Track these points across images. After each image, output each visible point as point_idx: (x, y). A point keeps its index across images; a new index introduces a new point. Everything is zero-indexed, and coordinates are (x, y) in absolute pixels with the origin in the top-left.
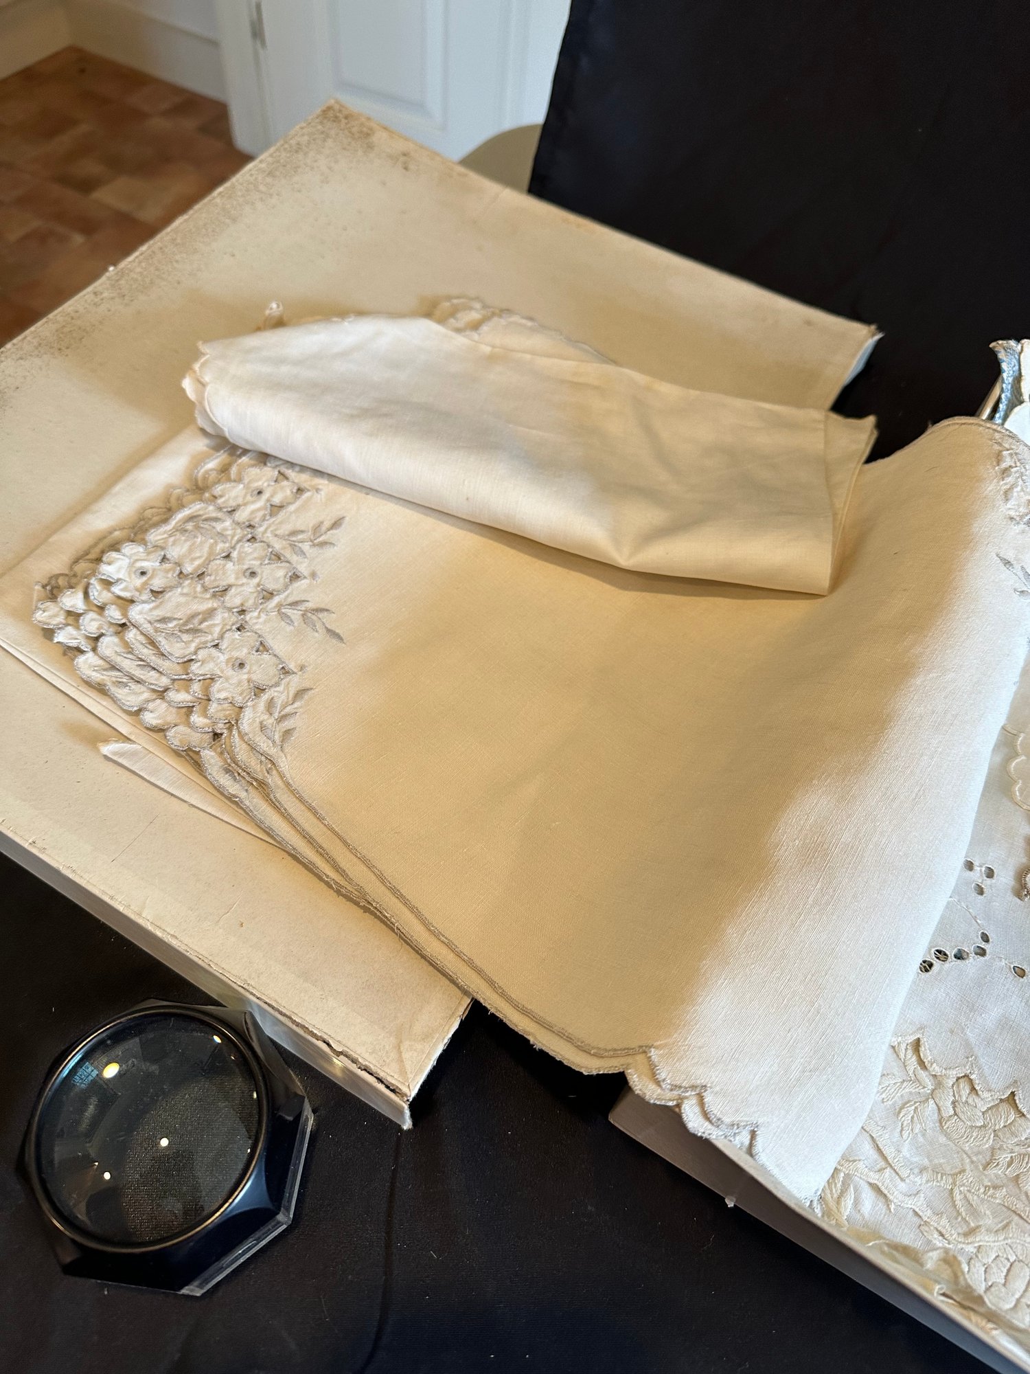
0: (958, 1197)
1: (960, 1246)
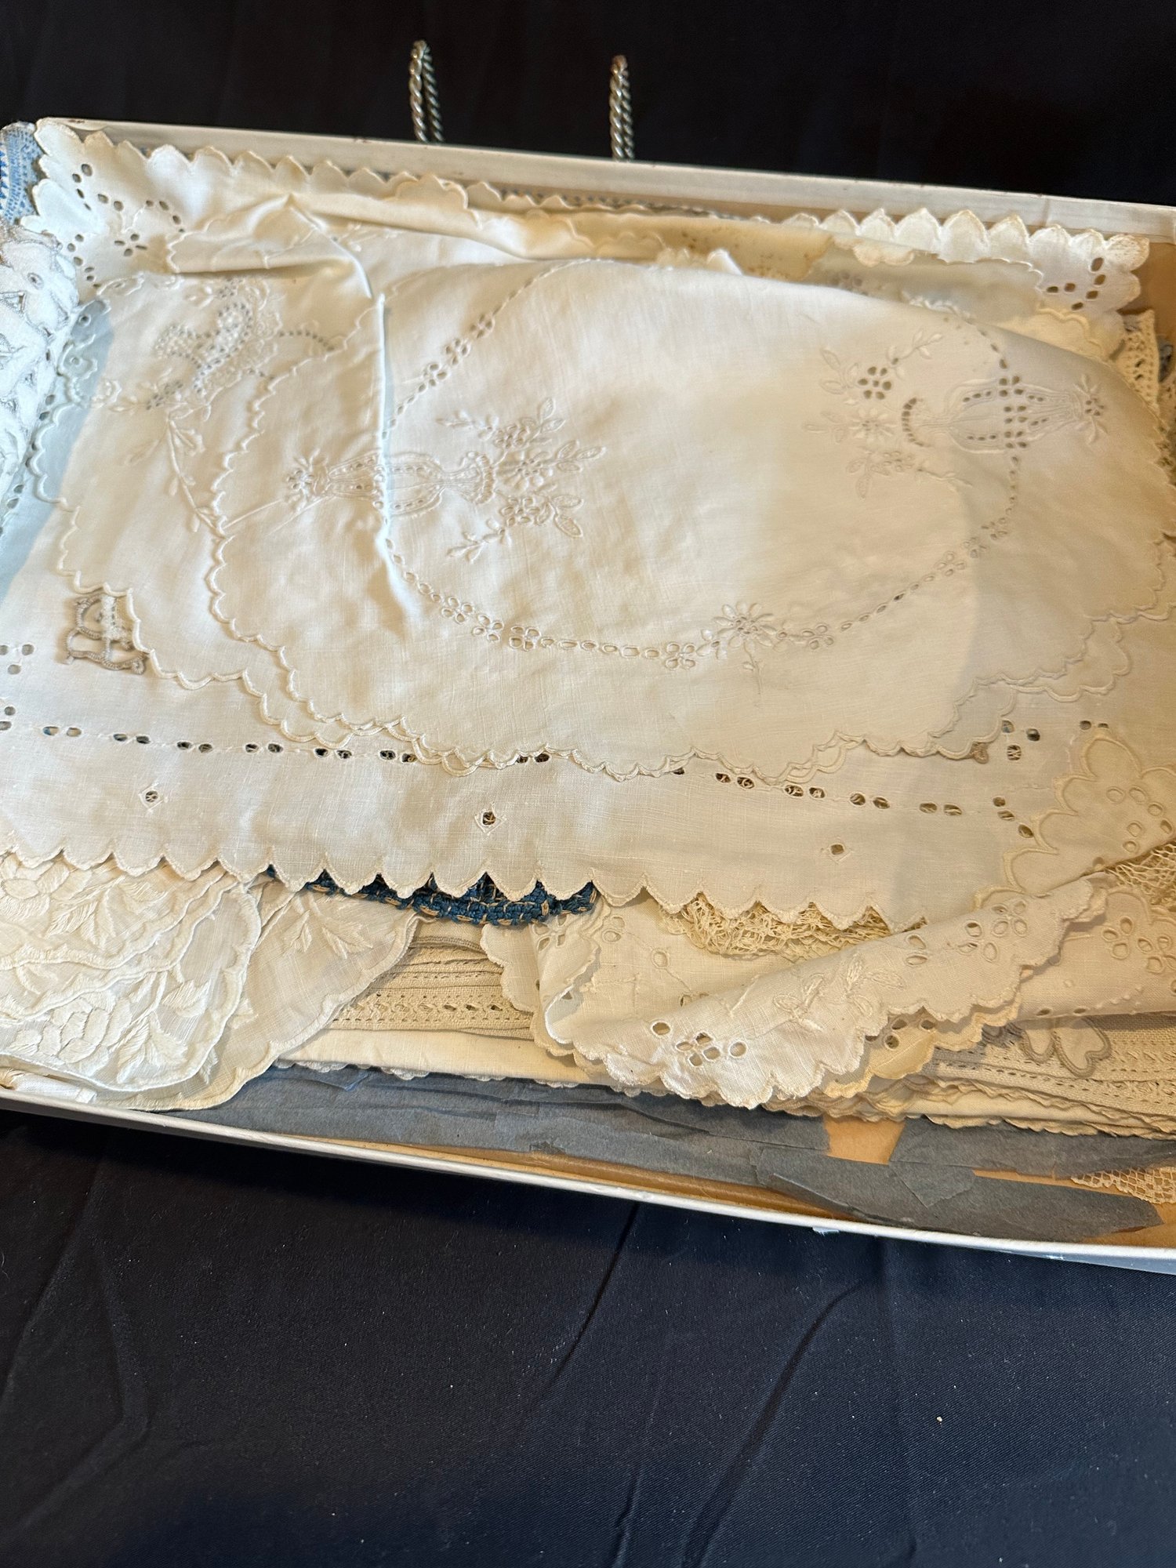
1: (30, 1019)
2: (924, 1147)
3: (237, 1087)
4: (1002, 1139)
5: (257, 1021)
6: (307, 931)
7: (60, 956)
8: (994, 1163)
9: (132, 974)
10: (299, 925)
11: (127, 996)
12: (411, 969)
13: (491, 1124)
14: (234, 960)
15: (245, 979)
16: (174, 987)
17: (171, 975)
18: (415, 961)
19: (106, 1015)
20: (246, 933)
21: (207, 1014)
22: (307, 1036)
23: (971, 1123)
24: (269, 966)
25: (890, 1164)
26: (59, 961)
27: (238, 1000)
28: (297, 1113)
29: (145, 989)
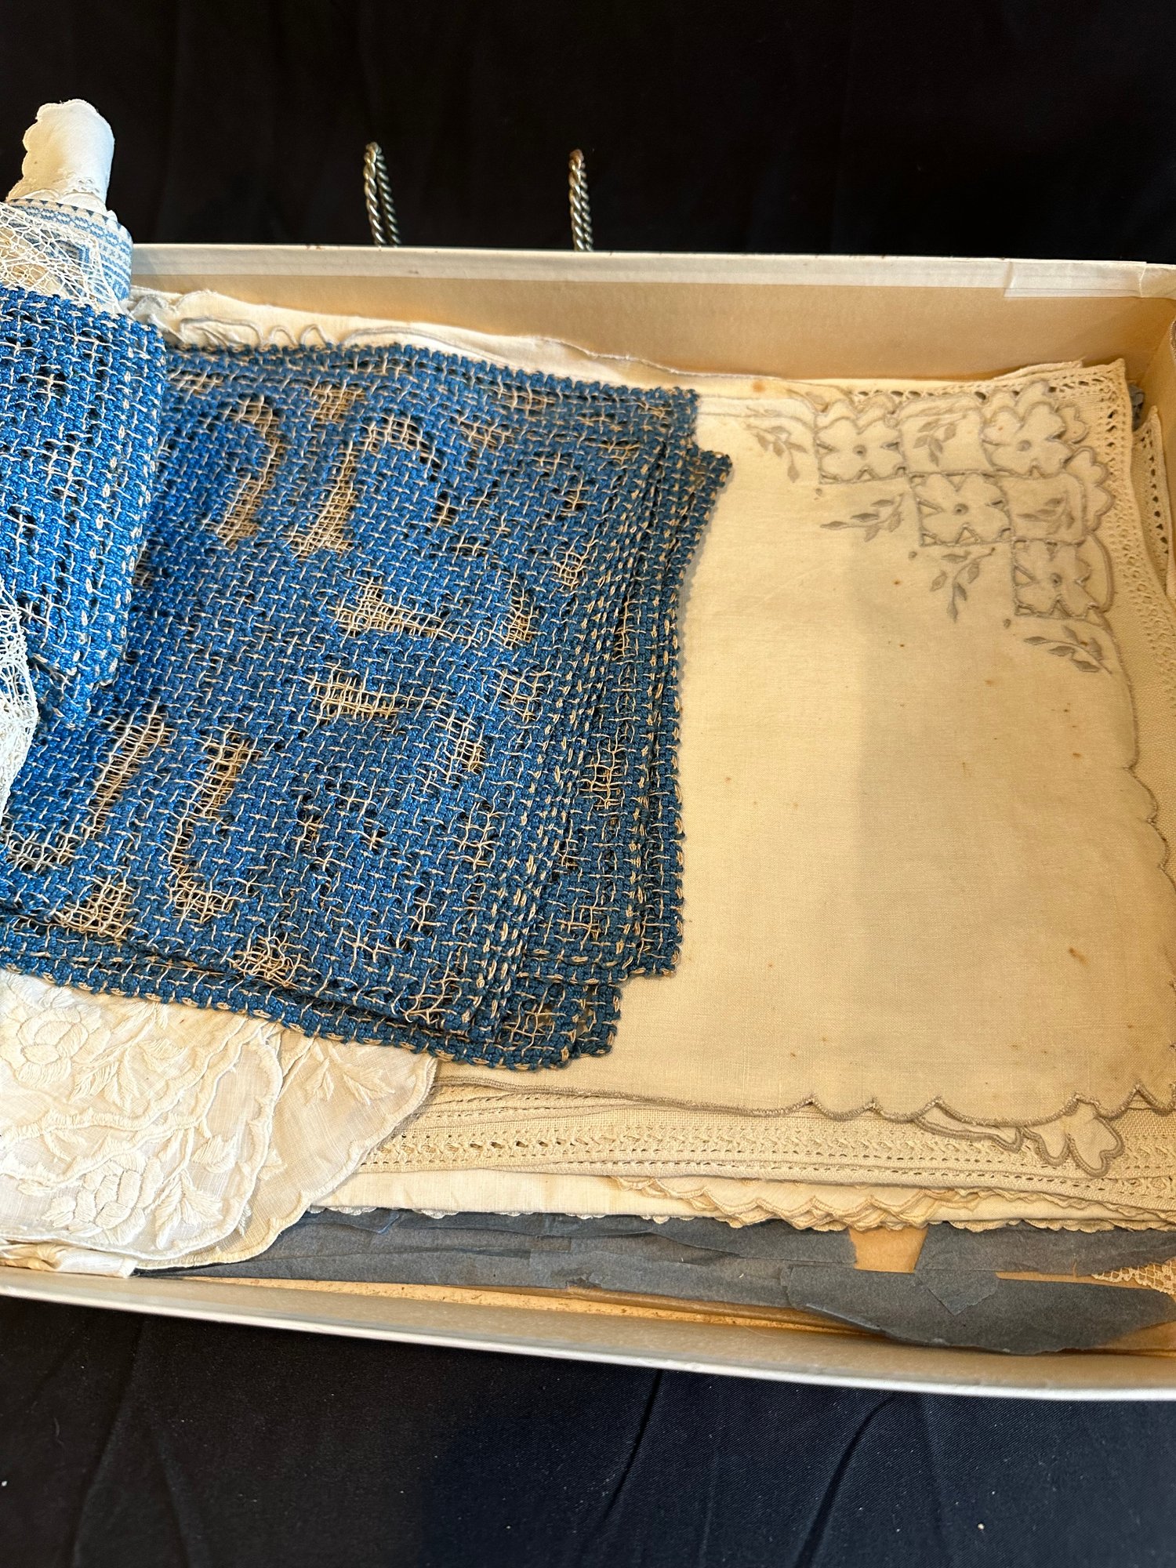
0: (48, 1139)
1: (63, 1186)
2: (948, 1252)
3: (272, 1238)
4: (1022, 1239)
5: (286, 1172)
6: (329, 1079)
7: (87, 1119)
8: (1015, 1264)
9: (160, 1133)
10: (320, 1072)
11: (157, 1155)
12: (434, 1108)
13: (525, 1262)
14: (259, 1112)
15: (271, 1130)
16: (203, 1143)
17: (198, 1131)
18: (438, 1100)
19: (137, 1176)
20: (268, 1084)
21: (237, 1167)
22: (337, 1183)
23: (991, 1226)
24: (294, 1116)
25: (915, 1272)
26: (86, 1125)
27: (266, 1152)
28: (334, 1261)
29: (175, 1146)
